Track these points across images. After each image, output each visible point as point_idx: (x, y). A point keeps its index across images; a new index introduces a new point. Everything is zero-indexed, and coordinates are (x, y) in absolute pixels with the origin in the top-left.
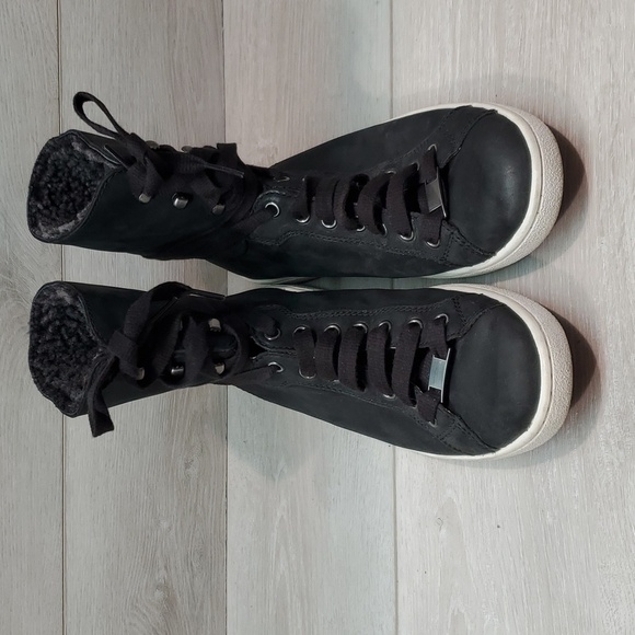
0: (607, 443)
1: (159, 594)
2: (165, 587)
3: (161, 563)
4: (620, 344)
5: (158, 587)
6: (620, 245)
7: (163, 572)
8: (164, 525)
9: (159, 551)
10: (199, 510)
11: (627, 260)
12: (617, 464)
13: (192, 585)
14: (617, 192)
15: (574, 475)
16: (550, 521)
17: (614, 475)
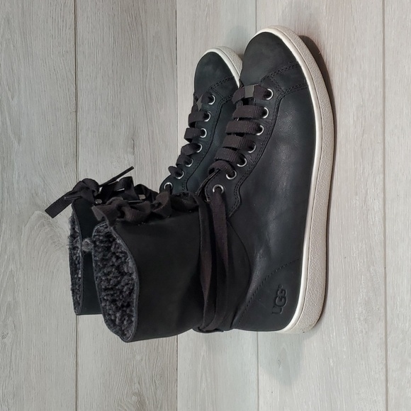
0: (359, 319)
1: (134, 398)
2: (139, 394)
3: (136, 380)
4: (365, 260)
5: (134, 394)
6: (365, 201)
7: (137, 385)
8: (138, 358)
9: (135, 373)
10: (160, 349)
11: (369, 210)
12: (364, 332)
13: (155, 393)
14: (364, 169)
15: (344, 338)
16: (332, 364)
17: (363, 338)
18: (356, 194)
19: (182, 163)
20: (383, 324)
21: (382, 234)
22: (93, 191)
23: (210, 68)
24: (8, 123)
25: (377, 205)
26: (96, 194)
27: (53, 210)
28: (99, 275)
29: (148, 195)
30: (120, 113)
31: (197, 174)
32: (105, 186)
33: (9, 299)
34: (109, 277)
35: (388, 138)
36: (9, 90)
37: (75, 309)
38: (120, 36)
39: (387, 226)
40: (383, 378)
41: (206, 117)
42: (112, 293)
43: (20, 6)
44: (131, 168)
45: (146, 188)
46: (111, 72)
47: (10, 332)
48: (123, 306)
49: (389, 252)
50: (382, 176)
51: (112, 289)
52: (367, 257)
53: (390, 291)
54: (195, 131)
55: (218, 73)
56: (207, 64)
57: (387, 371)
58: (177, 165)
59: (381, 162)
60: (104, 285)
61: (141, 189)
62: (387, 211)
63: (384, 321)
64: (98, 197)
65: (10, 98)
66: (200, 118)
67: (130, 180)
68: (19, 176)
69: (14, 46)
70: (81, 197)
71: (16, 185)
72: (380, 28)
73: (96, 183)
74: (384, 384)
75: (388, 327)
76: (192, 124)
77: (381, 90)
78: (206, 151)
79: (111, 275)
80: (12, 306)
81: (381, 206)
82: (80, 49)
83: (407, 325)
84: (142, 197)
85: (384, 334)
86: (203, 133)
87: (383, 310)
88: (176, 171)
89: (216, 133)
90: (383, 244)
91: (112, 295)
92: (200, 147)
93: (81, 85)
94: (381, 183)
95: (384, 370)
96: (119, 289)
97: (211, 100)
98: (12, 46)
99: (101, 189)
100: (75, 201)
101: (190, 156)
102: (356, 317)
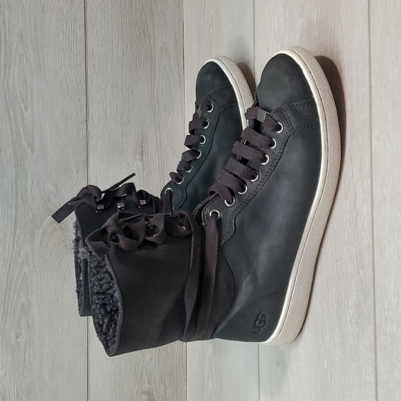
0: (351, 322)
1: (144, 397)
2: (149, 393)
3: (146, 379)
4: (355, 263)
5: (144, 393)
6: (355, 205)
7: (147, 384)
8: (148, 357)
9: (144, 373)
11: (358, 214)
12: (355, 335)
14: (353, 174)
15: (336, 340)
16: (326, 366)
17: (354, 341)
18: (346, 199)
19: (182, 169)
20: (372, 327)
21: (371, 238)
22: (96, 197)
23: (208, 78)
24: (22, 134)
25: (366, 210)
26: (98, 200)
27: (59, 216)
28: (93, 279)
29: (148, 201)
30: (129, 121)
31: (196, 180)
32: (107, 192)
33: (23, 300)
34: (101, 282)
35: (374, 143)
36: (23, 101)
37: (79, 310)
38: (129, 48)
39: (375, 230)
40: (373, 381)
41: (205, 124)
42: (103, 297)
43: (33, 22)
44: (133, 175)
45: (147, 193)
46: (120, 82)
47: (24, 332)
48: (112, 310)
49: (377, 256)
50: (369, 181)
51: (103, 293)
52: (357, 260)
53: (378, 294)
54: (195, 138)
55: (217, 82)
56: (207, 73)
57: (376, 373)
58: (178, 171)
59: (368, 166)
60: (96, 289)
61: (142, 194)
62: (375, 215)
63: (373, 324)
64: (100, 203)
65: (24, 109)
66: (200, 126)
67: (132, 186)
68: (32, 183)
69: (27, 60)
70: (84, 203)
71: (29, 192)
72: (366, 36)
73: (99, 190)
74: (374, 386)
75: (377, 330)
76: (192, 132)
77: (367, 96)
78: (205, 157)
79: (104, 281)
80: (26, 307)
81: (369, 210)
82: (90, 61)
83: (395, 328)
84: (143, 202)
85: (373, 337)
86: (202, 140)
87: (372, 313)
88: (176, 177)
89: (214, 139)
90: (371, 248)
91: (103, 299)
92: (199, 153)
93: (91, 96)
94: (369, 188)
95: (374, 372)
96: (110, 294)
97: (210, 108)
98: (25, 60)
99: (103, 195)
100: (78, 207)
101: (190, 162)
102: (348, 320)
